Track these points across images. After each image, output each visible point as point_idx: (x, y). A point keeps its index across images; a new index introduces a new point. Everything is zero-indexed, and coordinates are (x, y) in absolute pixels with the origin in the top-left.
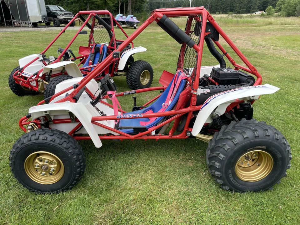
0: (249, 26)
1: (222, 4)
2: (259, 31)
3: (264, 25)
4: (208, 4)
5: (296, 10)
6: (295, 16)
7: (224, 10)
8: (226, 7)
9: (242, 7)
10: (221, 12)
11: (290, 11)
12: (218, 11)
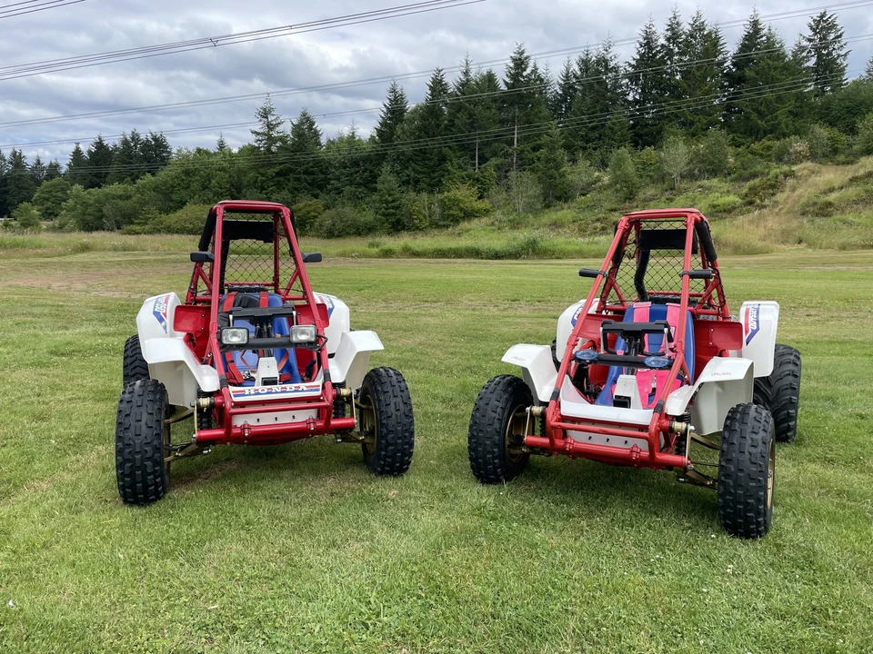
0: (27, 257)
3: (71, 253)
5: (103, 216)
6: (103, 229)
11: (89, 218)
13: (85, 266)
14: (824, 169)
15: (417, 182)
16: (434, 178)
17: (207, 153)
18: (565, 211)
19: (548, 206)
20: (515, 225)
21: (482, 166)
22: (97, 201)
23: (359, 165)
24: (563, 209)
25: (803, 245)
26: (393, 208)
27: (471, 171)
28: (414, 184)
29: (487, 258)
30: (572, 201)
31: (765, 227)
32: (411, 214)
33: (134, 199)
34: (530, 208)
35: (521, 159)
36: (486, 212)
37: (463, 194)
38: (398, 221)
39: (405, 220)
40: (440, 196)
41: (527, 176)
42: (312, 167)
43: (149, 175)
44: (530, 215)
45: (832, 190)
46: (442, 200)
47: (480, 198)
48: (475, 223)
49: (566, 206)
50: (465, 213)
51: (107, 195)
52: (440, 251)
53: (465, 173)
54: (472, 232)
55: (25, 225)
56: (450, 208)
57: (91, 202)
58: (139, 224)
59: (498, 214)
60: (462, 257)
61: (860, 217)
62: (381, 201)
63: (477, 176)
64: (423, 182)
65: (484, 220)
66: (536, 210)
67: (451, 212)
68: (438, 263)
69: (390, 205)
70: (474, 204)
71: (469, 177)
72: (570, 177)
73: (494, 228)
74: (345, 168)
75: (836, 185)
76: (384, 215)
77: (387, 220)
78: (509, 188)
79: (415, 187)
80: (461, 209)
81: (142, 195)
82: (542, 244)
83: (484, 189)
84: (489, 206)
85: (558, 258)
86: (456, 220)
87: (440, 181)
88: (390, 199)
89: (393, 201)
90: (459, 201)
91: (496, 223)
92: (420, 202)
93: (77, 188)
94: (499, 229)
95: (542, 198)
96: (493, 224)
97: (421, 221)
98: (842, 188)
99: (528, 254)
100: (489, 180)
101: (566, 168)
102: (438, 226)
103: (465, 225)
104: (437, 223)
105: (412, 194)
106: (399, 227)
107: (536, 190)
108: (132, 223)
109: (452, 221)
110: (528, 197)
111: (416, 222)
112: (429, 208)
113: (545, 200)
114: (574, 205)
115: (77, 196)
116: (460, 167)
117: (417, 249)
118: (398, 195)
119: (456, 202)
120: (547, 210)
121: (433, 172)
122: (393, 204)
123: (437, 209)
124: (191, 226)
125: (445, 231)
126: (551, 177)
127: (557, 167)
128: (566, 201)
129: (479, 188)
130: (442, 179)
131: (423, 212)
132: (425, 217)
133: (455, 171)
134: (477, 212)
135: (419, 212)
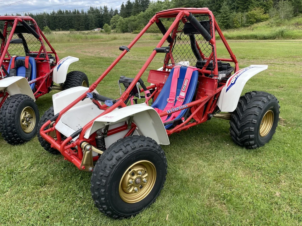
0: (98, 42)
1: (60, 21)
2: (110, 45)
3: (111, 40)
4: (44, 21)
5: (128, 27)
6: (128, 32)
7: (64, 27)
8: (65, 24)
9: (81, 24)
10: (61, 29)
11: (123, 28)
12: (58, 28)
13: (111, 45)
15: (238, 8)
16: (246, 5)
17: (161, 2)
19: (296, 16)
20: (278, 25)
22: (126, 22)
23: (215, 3)
26: (226, 19)
27: (262, 1)
28: (237, 9)
29: (260, 39)
32: (233, 21)
33: (137, 21)
34: (288, 18)
36: (267, 19)
37: (257, 12)
38: (228, 25)
39: (231, 24)
40: (247, 13)
41: (287, 3)
42: (197, 5)
43: (142, 12)
44: (286, 20)
46: (247, 15)
47: (265, 13)
48: (260, 24)
50: (257, 20)
51: (129, 20)
53: (259, 2)
54: (258, 28)
55: (106, 31)
56: (250, 18)
57: (125, 23)
58: (138, 30)
59: (272, 20)
62: (221, 17)
63: (264, 4)
64: (241, 8)
65: (265, 22)
66: (290, 17)
67: (251, 20)
68: (236, 42)
69: (225, 18)
70: (261, 16)
71: (261, 4)
73: (269, 26)
74: (209, 4)
76: (222, 22)
77: (223, 24)
78: (278, 8)
79: (237, 10)
80: (255, 18)
81: (139, 19)
82: (286, 33)
83: (267, 9)
84: (268, 17)
85: (293, 39)
86: (252, 23)
87: (248, 7)
88: (225, 16)
89: (226, 17)
90: (255, 15)
91: (270, 24)
92: (238, 16)
93: (121, 18)
94: (271, 26)
95: (293, 13)
96: (268, 24)
97: (237, 24)
99: (279, 37)
100: (270, 5)
102: (244, 26)
103: (255, 25)
104: (244, 25)
105: (235, 13)
106: (228, 27)
107: (291, 9)
108: (136, 30)
109: (251, 24)
110: (286, 12)
111: (235, 24)
112: (241, 19)
113: (294, 13)
115: (121, 21)
117: (230, 36)
118: (229, 14)
119: (253, 15)
120: (295, 18)
121: (245, 3)
122: (226, 18)
123: (244, 19)
124: (153, 30)
125: (247, 28)
126: (298, 3)
129: (265, 9)
130: (249, 6)
131: (239, 20)
132: (239, 22)
133: (255, 2)
134: (262, 19)
135: (237, 20)
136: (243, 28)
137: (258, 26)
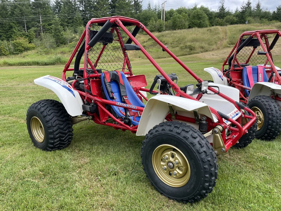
14: (141, 36)
16: (8, 34)
18: (65, 48)
19: (58, 46)
20: (47, 53)
21: (29, 30)
24: (64, 47)
25: (141, 58)
27: (24, 32)
30: (67, 44)
31: (129, 53)
34: (51, 47)
35: (44, 28)
36: (34, 48)
37: (23, 41)
40: (13, 42)
41: (48, 35)
44: (52, 49)
45: (144, 42)
46: (14, 43)
47: (30, 43)
48: (29, 52)
49: (65, 46)
50: (24, 49)
52: (21, 63)
53: (22, 33)
54: (29, 55)
56: (18, 47)
59: (39, 49)
60: (31, 65)
61: (153, 50)
63: (27, 34)
64: (3, 36)
65: (33, 51)
66: (54, 47)
67: (18, 48)
70: (28, 45)
71: (24, 34)
72: (64, 36)
73: (39, 54)
75: (145, 41)
78: (42, 39)
80: (23, 47)
82: (63, 59)
83: (31, 39)
84: (34, 46)
86: (21, 51)
90: (22, 44)
92: (4, 44)
94: (41, 54)
95: (56, 43)
96: (38, 53)
97: (5, 52)
98: (147, 42)
99: (58, 63)
100: (33, 36)
101: (63, 32)
102: (13, 54)
103: (25, 53)
104: (13, 53)
107: (53, 40)
109: (19, 52)
110: (50, 42)
111: (3, 52)
112: (8, 47)
113: (57, 44)
114: (68, 46)
116: (19, 31)
119: (20, 44)
120: (58, 48)
121: (7, 32)
123: (12, 47)
125: (17, 56)
126: (58, 35)
127: (59, 32)
128: (65, 44)
129: (28, 39)
130: (12, 35)
131: (6, 48)
132: (7, 50)
133: (17, 32)
134: (30, 48)
135: (4, 48)
136: (13, 56)
137: (28, 54)
